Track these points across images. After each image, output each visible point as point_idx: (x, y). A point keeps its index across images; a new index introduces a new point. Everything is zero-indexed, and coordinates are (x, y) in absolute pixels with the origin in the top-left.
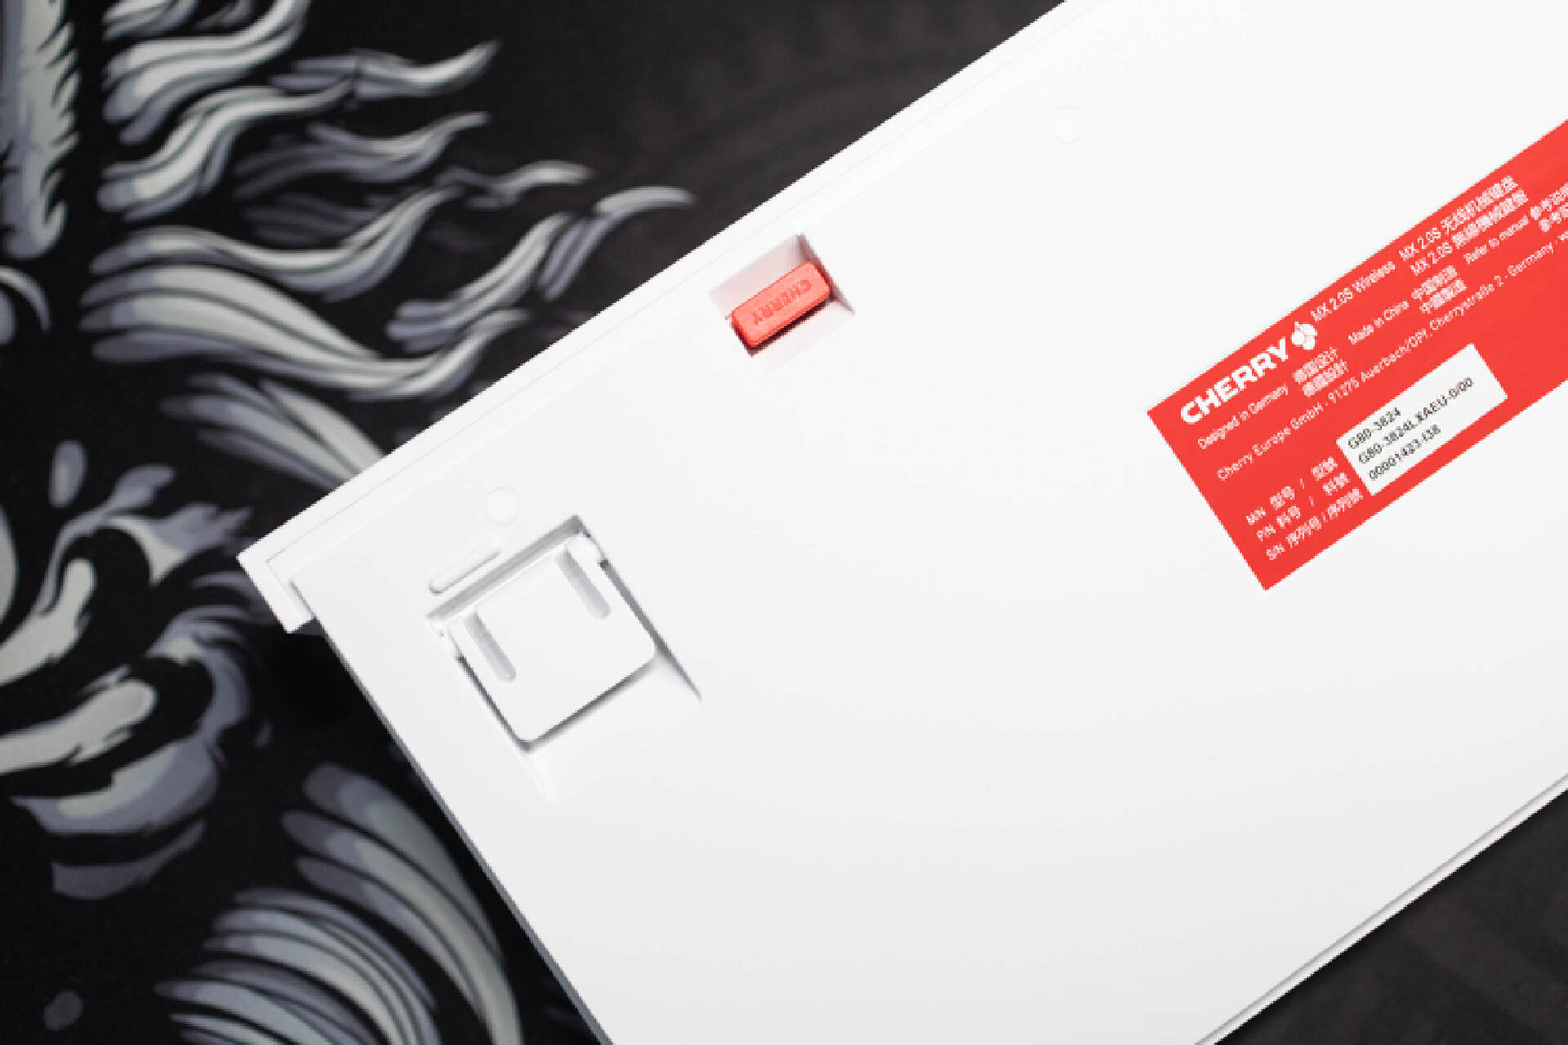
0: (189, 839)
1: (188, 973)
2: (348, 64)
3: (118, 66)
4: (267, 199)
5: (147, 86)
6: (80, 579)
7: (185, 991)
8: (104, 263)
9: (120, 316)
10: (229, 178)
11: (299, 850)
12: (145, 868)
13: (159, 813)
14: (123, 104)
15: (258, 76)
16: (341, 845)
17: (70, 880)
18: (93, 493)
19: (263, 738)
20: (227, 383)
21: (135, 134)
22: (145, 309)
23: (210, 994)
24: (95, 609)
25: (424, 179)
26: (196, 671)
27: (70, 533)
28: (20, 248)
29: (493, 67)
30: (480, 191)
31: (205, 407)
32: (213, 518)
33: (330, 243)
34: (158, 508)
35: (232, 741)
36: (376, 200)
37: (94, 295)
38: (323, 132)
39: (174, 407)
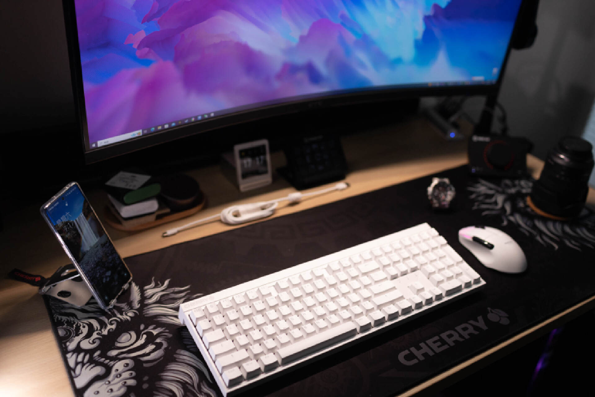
0: (161, 359)
1: (162, 372)
2: (173, 289)
3: (145, 292)
4: (166, 300)
5: (149, 293)
6: (145, 336)
7: (162, 374)
8: (145, 308)
9: (148, 312)
10: (160, 299)
11: (175, 358)
12: (156, 363)
13: (157, 357)
14: (146, 295)
15: (163, 291)
16: (181, 357)
17: (145, 365)
18: (146, 328)
19: (170, 348)
20: (162, 317)
21: (148, 297)
22: (151, 312)
23: (165, 374)
24: (146, 339)
25: (184, 297)
26: (161, 343)
27: (143, 332)
28: (134, 308)
29: (190, 287)
30: (190, 297)
31: (159, 319)
32: (161, 329)
33: (173, 303)
34: (154, 329)
35: (165, 349)
36: (178, 299)
37: (144, 311)
38: (171, 294)
39: (155, 320)
